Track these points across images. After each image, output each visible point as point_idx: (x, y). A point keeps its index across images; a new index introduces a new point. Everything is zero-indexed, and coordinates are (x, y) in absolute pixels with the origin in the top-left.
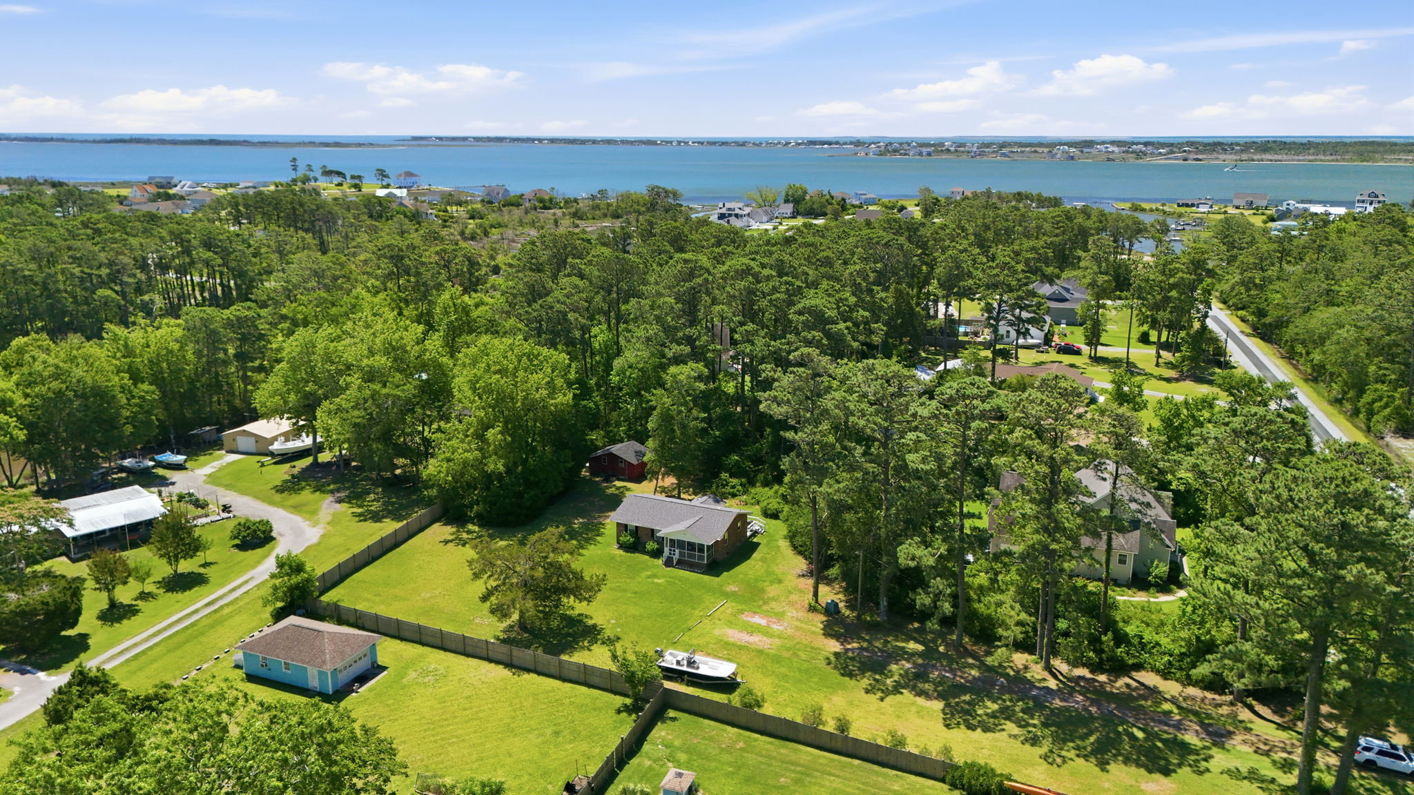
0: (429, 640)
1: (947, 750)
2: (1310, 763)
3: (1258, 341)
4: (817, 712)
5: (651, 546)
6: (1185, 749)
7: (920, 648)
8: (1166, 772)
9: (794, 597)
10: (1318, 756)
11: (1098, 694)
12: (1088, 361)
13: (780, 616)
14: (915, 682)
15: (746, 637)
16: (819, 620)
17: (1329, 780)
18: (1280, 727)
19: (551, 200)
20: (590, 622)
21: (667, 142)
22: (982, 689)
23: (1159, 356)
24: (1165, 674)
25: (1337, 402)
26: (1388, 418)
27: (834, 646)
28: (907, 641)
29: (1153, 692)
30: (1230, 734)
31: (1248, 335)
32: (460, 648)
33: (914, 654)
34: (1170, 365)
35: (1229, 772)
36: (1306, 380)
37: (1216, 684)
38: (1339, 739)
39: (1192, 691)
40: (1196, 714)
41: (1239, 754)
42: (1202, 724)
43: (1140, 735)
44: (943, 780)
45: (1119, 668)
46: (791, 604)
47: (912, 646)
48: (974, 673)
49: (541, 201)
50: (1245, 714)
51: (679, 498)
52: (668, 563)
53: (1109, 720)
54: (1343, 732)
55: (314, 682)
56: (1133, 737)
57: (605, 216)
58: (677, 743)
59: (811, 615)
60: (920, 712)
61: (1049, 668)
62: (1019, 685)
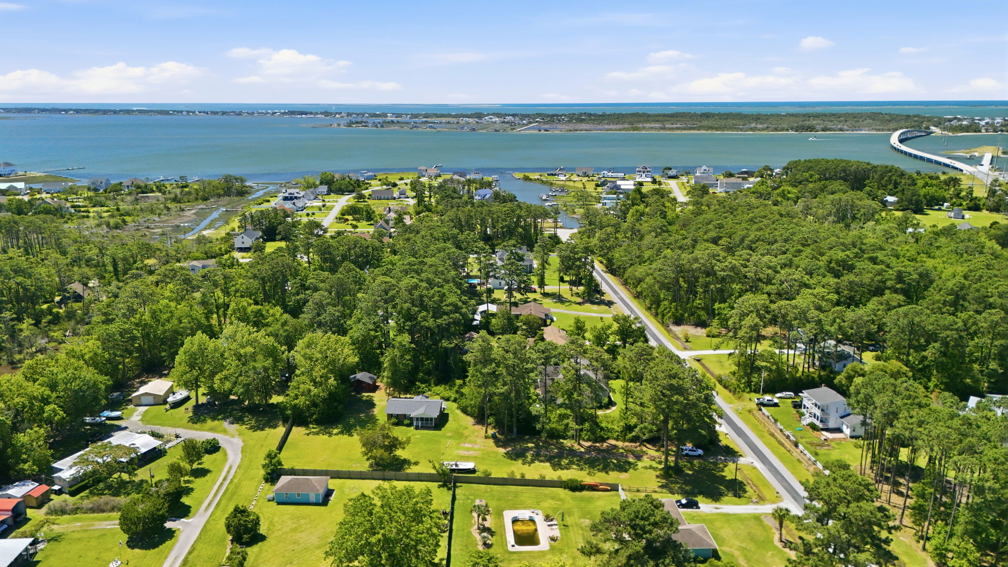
0: (343, 476)
1: (560, 477)
2: (667, 460)
3: (609, 275)
4: (513, 472)
5: (406, 422)
6: (630, 463)
7: (533, 445)
8: (626, 471)
9: (476, 434)
10: (669, 458)
11: (599, 451)
12: (541, 296)
13: (475, 443)
14: (537, 457)
15: (467, 453)
16: (491, 442)
17: (672, 464)
18: (657, 451)
19: (146, 186)
20: (402, 458)
21: (178, 112)
22: (560, 456)
23: (571, 290)
24: (617, 439)
25: (649, 309)
26: (670, 318)
27: (502, 451)
28: (527, 444)
29: (615, 447)
30: (642, 456)
31: (606, 272)
32: (359, 477)
33: (532, 448)
34: (577, 294)
35: (644, 467)
36: (635, 297)
37: (635, 439)
38: (674, 451)
39: (627, 444)
40: (630, 451)
41: (645, 462)
42: (633, 454)
43: (615, 461)
44: (561, 487)
45: (603, 440)
46: (477, 436)
47: (530, 445)
48: (556, 451)
49: (139, 187)
50: (644, 449)
51: (400, 398)
52: (417, 428)
53: (605, 459)
54: (674, 449)
55: (312, 499)
56: (613, 462)
57: (197, 199)
58: (467, 493)
59: (487, 440)
60: (543, 467)
61: (579, 444)
62: (572, 452)
